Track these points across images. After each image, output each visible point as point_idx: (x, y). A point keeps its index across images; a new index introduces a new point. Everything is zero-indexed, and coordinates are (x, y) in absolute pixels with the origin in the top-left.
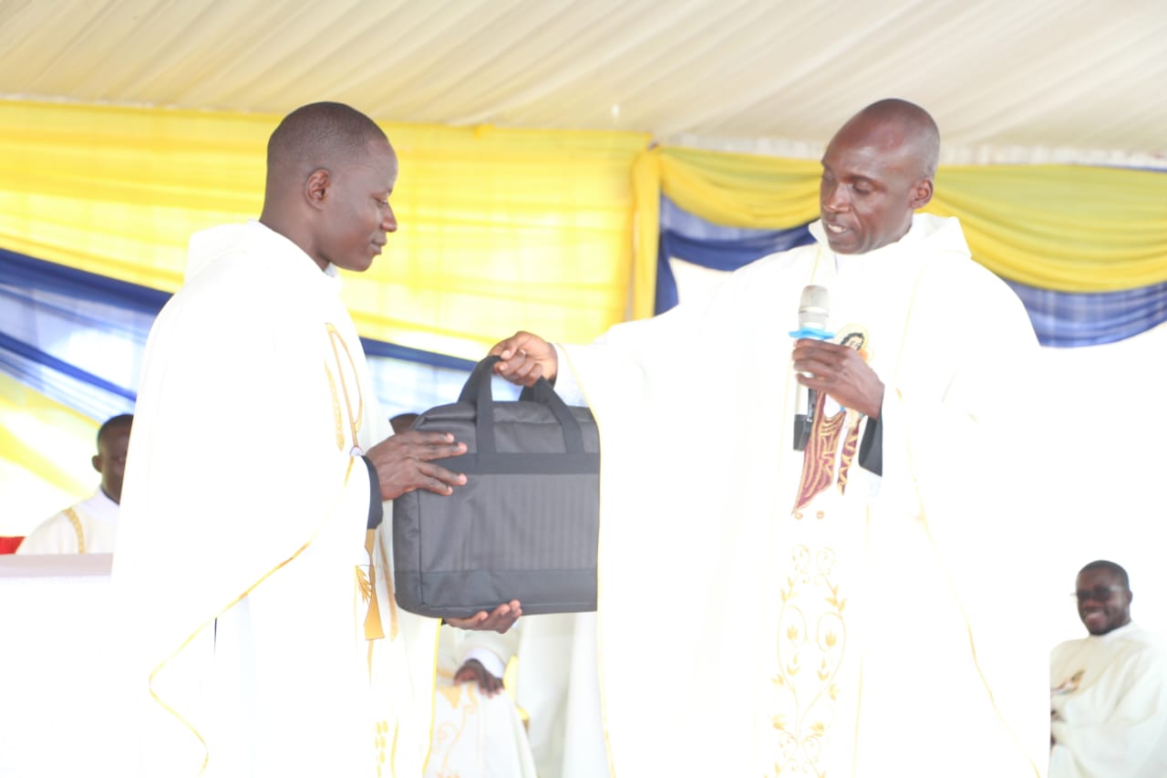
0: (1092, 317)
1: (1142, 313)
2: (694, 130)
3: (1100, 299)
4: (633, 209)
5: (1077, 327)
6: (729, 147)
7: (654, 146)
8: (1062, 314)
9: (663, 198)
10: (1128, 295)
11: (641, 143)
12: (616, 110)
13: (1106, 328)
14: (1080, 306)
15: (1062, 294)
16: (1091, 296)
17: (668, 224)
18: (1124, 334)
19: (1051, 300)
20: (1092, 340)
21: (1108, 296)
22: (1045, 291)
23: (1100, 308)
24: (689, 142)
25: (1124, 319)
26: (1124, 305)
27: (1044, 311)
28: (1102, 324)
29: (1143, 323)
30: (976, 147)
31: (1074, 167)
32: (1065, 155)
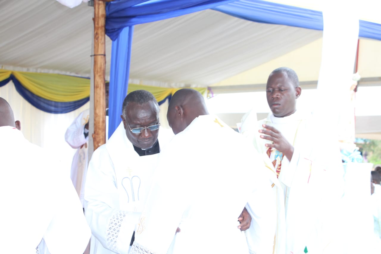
0: (62, 107)
5: (60, 109)
8: (55, 106)
10: (70, 103)
14: (60, 105)
15: (55, 102)
16: (62, 103)
19: (53, 104)
20: (62, 112)
21: (65, 103)
22: (51, 101)
23: (63, 105)
25: (69, 108)
26: (69, 105)
28: (64, 109)
29: (72, 109)
30: (37, 69)
31: (59, 74)
32: (57, 72)
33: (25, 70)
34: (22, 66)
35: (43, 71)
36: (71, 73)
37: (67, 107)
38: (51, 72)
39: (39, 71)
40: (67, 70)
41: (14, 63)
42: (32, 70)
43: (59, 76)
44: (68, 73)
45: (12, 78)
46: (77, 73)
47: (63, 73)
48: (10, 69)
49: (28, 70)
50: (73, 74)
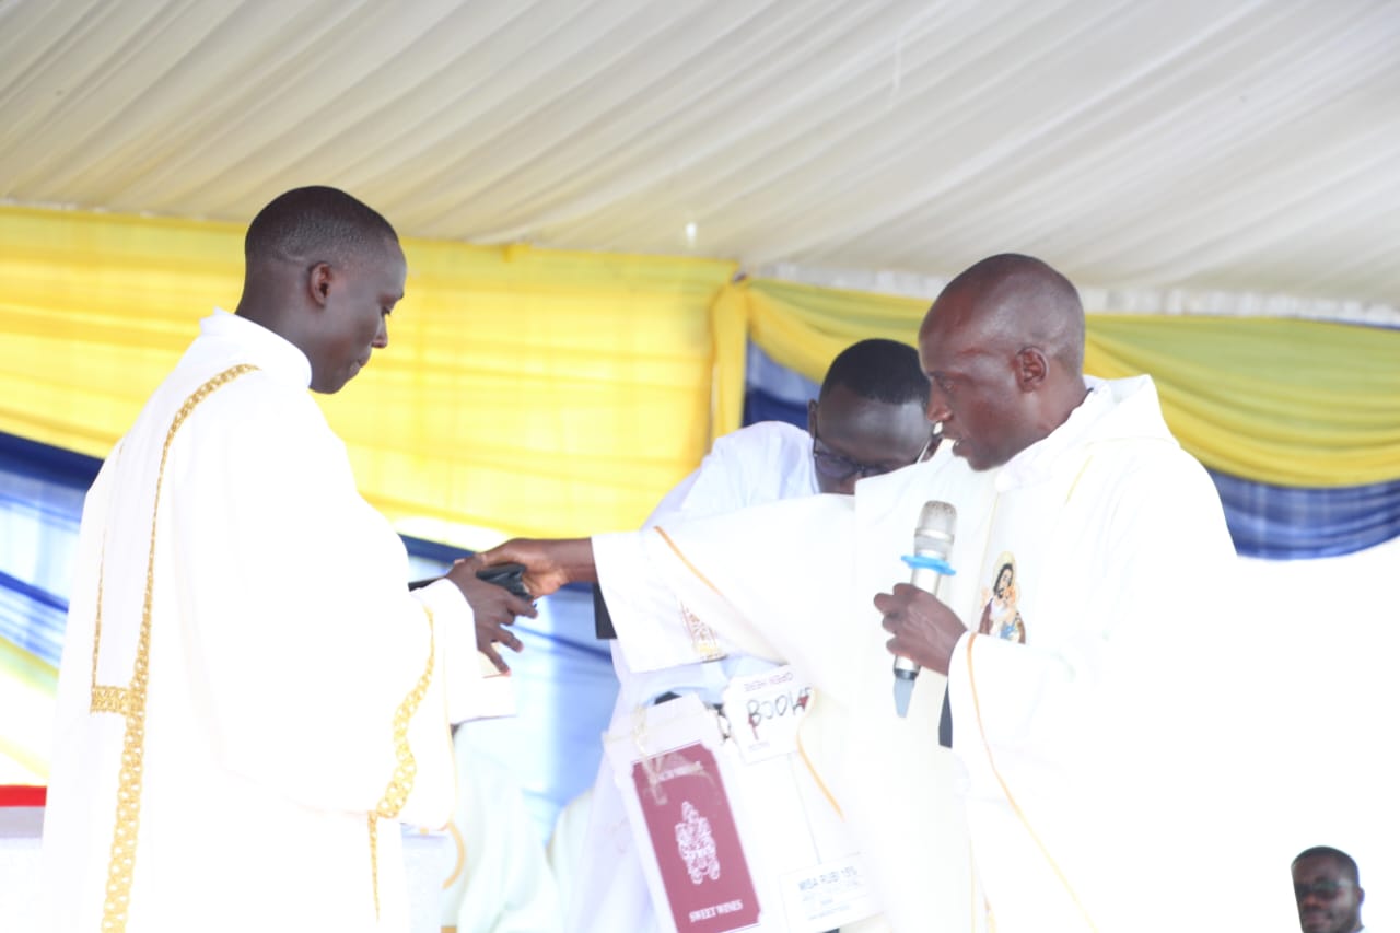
0: (1316, 520)
1: (1379, 517)
2: (795, 259)
3: (1325, 497)
4: (711, 359)
5: (1295, 532)
6: (840, 283)
7: (741, 278)
8: (1276, 515)
9: (750, 345)
10: (1363, 492)
11: (724, 274)
12: (691, 230)
13: (1334, 536)
14: (1299, 504)
15: (1277, 489)
16: (1314, 492)
17: (756, 380)
18: (1358, 544)
19: (1262, 496)
20: (1315, 551)
21: (1336, 493)
22: (1253, 483)
23: (1326, 508)
24: (787, 275)
25: (1357, 524)
26: (1357, 506)
27: (1252, 510)
28: (1329, 530)
29: (1382, 531)
30: (1165, 291)
31: (1294, 319)
32: (1282, 305)
35: (1197, 306)
36: (1367, 306)
37: (1352, 517)
38: (1249, 305)
39: (1175, 306)
40: (1341, 289)
43: (1295, 326)
44: (1351, 311)
47: (1325, 308)
49: (1113, 300)
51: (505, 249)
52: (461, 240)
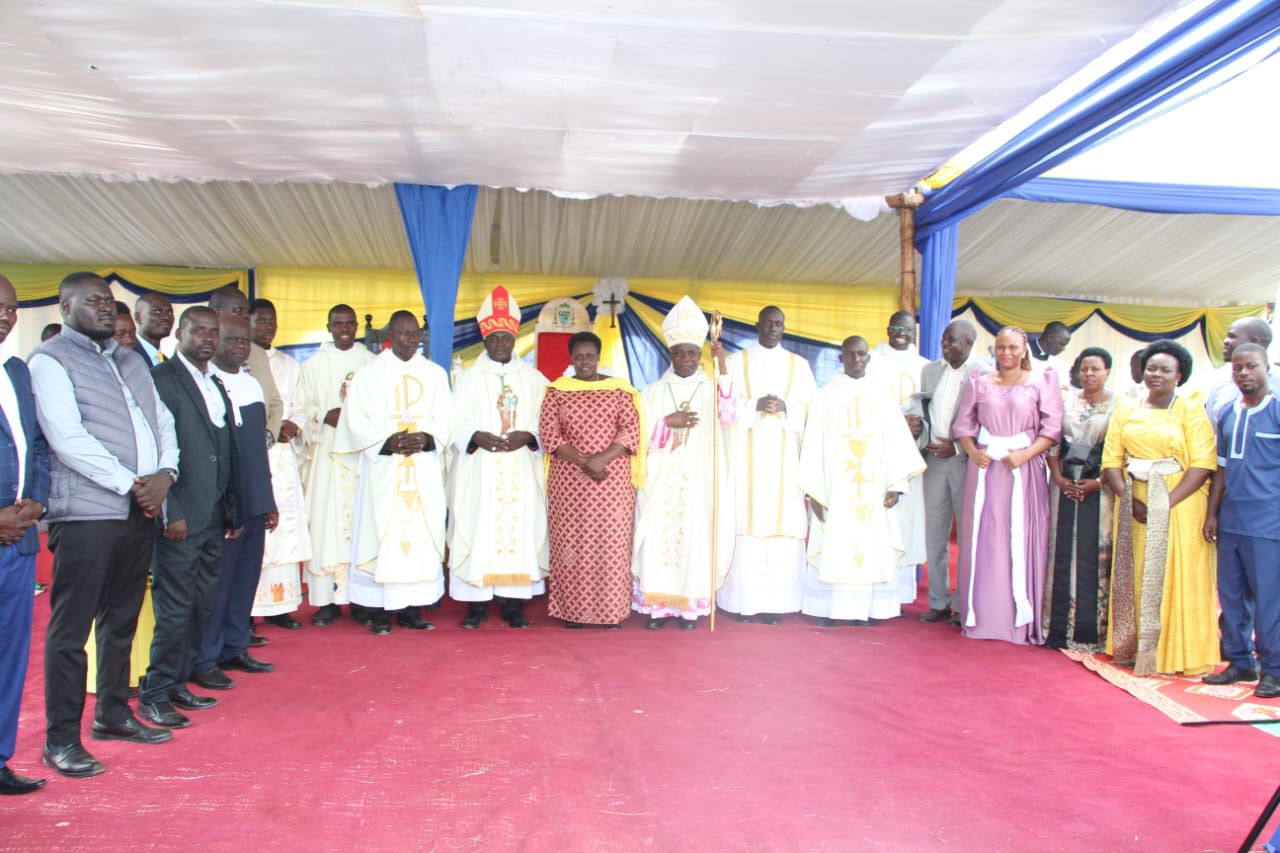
31: (1033, 298)
32: (1030, 294)
33: (987, 294)
34: (984, 289)
36: (1049, 294)
38: (1022, 294)
39: (1006, 294)
40: (1043, 291)
41: (974, 287)
42: (996, 294)
43: (1032, 299)
44: (1046, 295)
45: (971, 305)
46: (1058, 294)
47: (1040, 295)
48: (968, 294)
49: (992, 294)
50: (1053, 296)
51: (853, 286)
52: (844, 284)
